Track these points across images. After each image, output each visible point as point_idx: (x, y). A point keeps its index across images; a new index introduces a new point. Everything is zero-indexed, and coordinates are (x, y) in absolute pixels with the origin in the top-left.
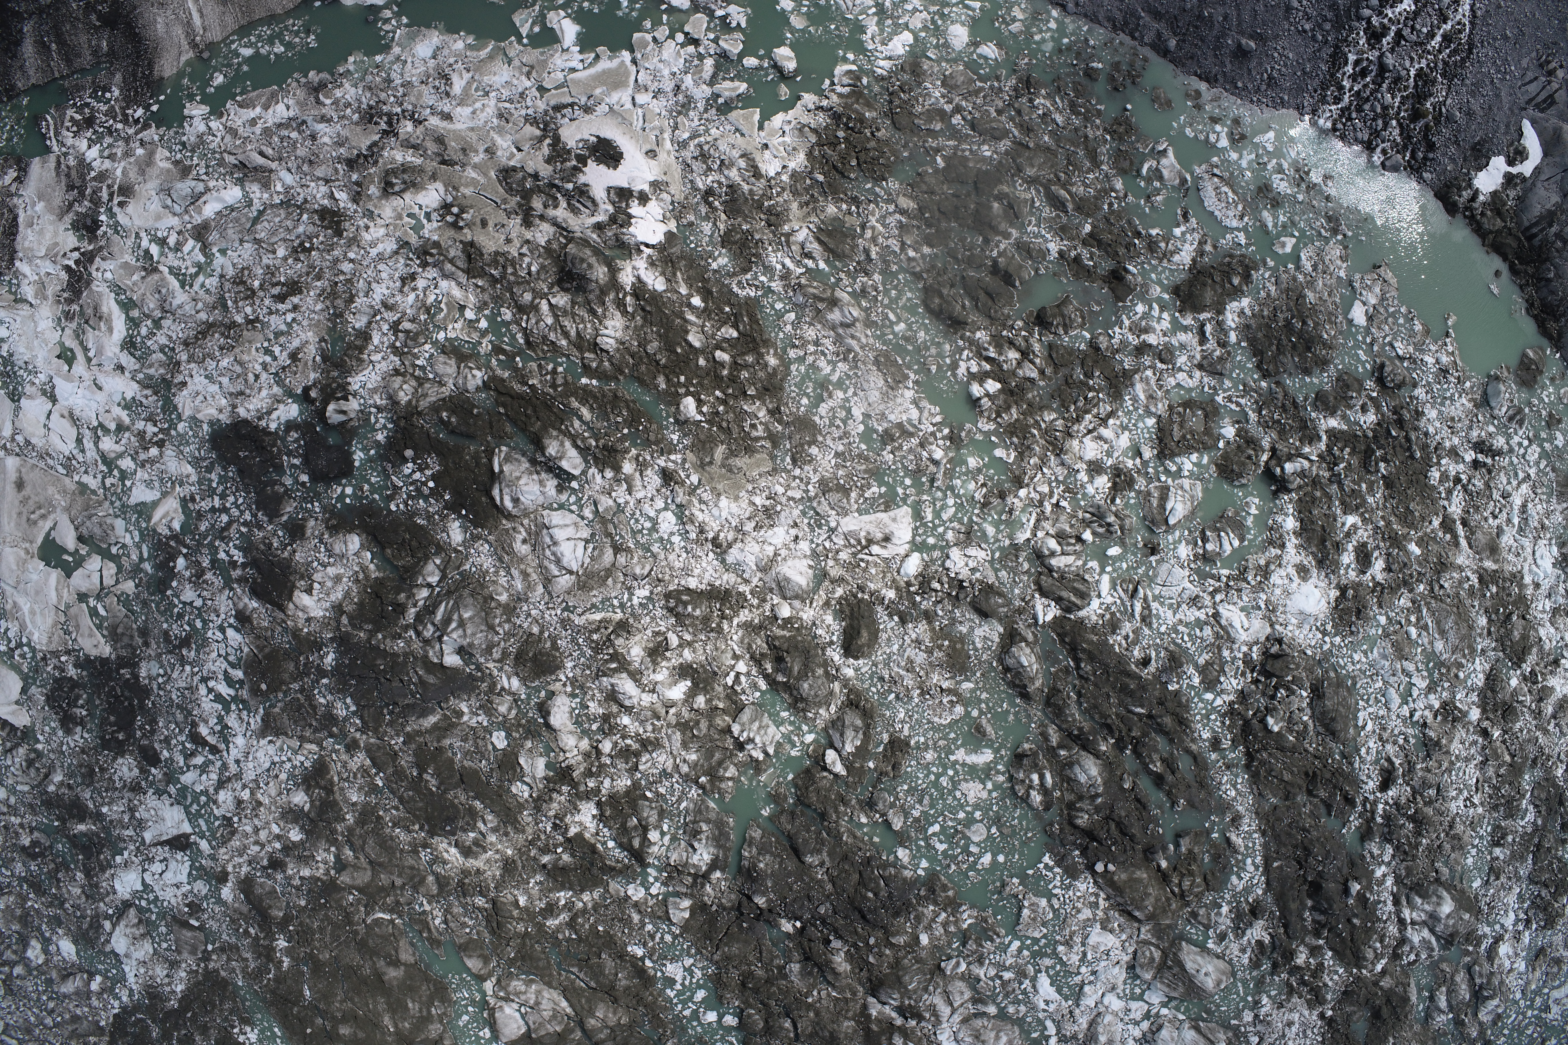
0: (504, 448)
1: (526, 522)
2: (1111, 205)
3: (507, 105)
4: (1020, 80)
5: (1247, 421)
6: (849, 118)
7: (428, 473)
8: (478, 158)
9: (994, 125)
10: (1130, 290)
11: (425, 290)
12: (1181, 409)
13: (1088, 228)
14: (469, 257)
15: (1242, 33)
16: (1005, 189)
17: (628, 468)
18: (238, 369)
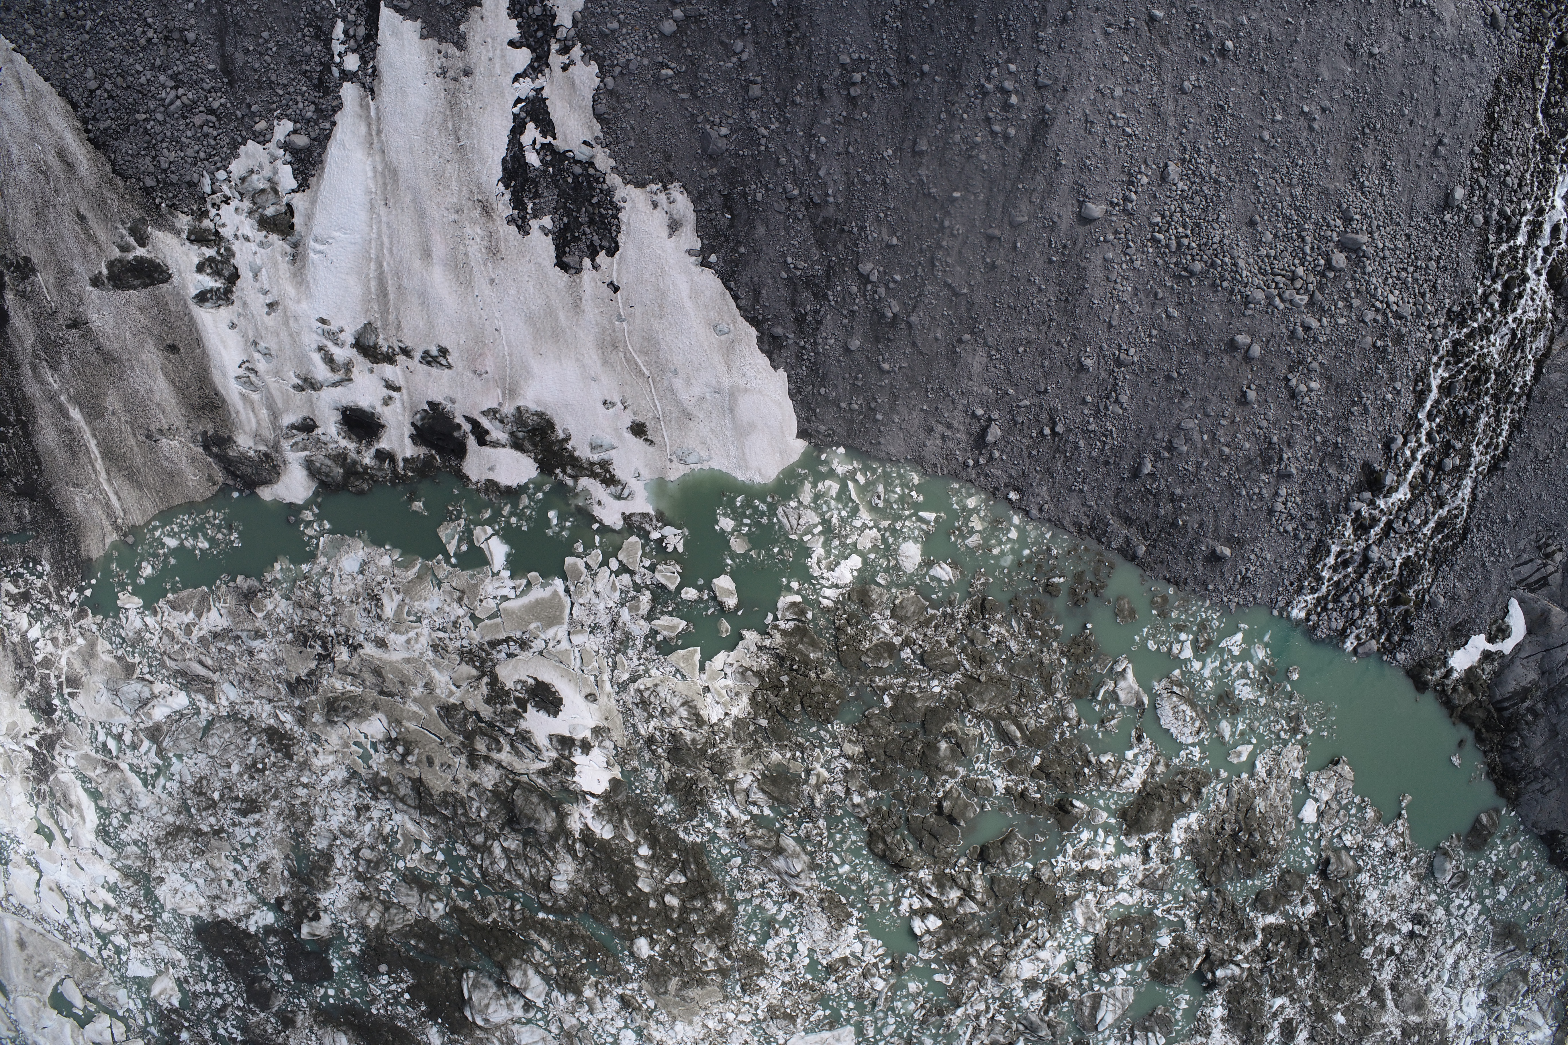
0: (472, 974)
1: (498, 1034)
2: (1062, 734)
3: (441, 634)
4: (974, 606)
5: (1184, 929)
6: (793, 660)
7: (404, 986)
8: (417, 691)
9: (944, 660)
10: (1076, 819)
11: (380, 820)
12: (1118, 929)
13: (1037, 760)
14: (419, 793)
15: (1217, 538)
16: (954, 726)
17: (588, 993)
18: (212, 874)
